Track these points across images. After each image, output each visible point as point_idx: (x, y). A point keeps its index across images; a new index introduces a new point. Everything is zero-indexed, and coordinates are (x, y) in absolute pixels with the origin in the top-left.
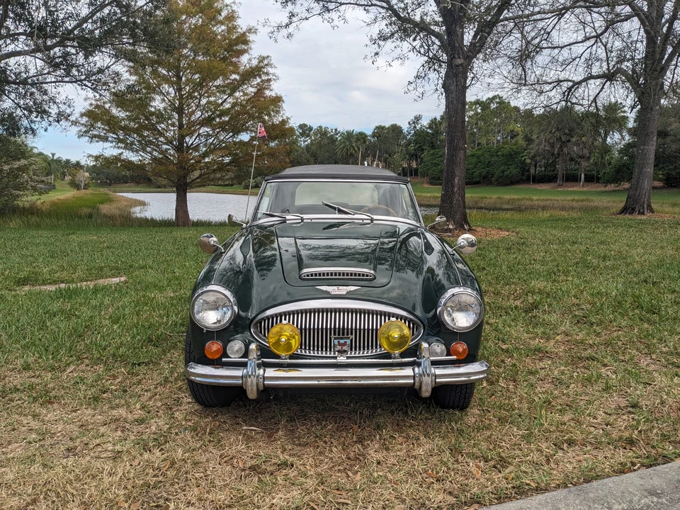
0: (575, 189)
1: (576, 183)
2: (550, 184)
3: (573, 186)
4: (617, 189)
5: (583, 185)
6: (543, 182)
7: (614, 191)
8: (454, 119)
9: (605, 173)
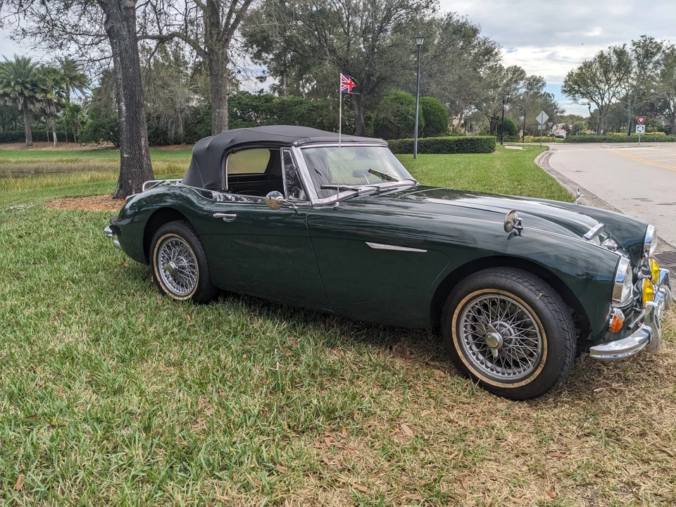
0: (50, 149)
1: (46, 143)
2: (17, 144)
3: (44, 146)
4: (96, 148)
5: (57, 145)
6: (7, 142)
7: (94, 150)
8: (131, 70)
9: (82, 132)
